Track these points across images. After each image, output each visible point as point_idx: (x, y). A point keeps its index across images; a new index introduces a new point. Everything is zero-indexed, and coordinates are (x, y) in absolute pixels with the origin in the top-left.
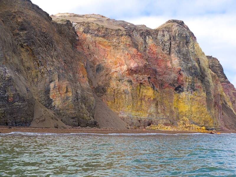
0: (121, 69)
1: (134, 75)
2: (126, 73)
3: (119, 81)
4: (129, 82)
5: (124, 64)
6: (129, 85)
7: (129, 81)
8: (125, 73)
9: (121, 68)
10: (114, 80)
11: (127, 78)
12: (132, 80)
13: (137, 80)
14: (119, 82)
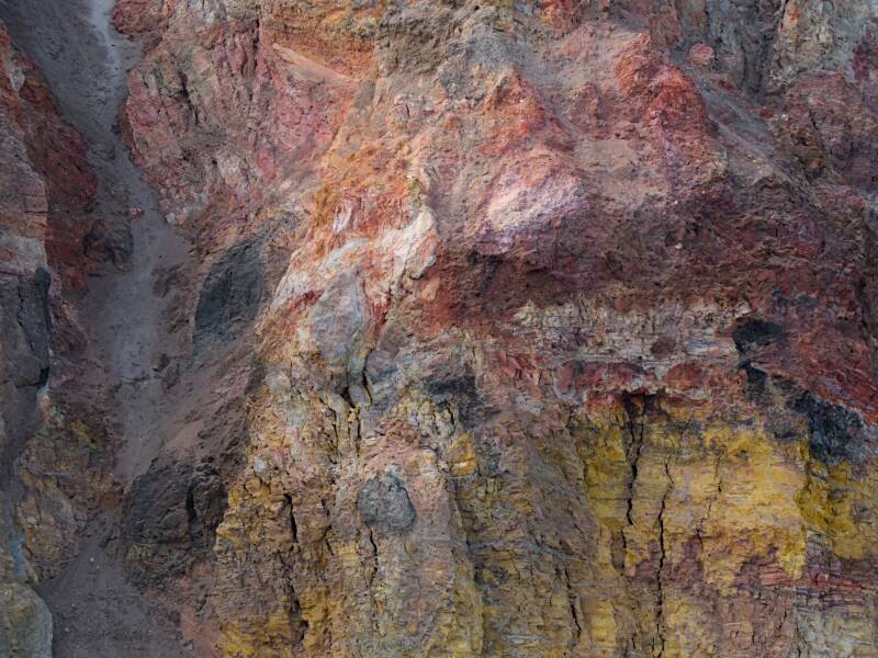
0: (368, 268)
1: (525, 313)
2: (419, 305)
3: (345, 394)
4: (448, 396)
5: (408, 207)
6: (445, 429)
7: (441, 388)
8: (411, 299)
9: (369, 256)
10: (294, 386)
11: (430, 358)
12: (479, 369)
13: (579, 369)
14: (339, 405)
